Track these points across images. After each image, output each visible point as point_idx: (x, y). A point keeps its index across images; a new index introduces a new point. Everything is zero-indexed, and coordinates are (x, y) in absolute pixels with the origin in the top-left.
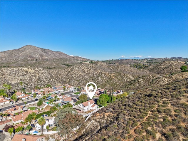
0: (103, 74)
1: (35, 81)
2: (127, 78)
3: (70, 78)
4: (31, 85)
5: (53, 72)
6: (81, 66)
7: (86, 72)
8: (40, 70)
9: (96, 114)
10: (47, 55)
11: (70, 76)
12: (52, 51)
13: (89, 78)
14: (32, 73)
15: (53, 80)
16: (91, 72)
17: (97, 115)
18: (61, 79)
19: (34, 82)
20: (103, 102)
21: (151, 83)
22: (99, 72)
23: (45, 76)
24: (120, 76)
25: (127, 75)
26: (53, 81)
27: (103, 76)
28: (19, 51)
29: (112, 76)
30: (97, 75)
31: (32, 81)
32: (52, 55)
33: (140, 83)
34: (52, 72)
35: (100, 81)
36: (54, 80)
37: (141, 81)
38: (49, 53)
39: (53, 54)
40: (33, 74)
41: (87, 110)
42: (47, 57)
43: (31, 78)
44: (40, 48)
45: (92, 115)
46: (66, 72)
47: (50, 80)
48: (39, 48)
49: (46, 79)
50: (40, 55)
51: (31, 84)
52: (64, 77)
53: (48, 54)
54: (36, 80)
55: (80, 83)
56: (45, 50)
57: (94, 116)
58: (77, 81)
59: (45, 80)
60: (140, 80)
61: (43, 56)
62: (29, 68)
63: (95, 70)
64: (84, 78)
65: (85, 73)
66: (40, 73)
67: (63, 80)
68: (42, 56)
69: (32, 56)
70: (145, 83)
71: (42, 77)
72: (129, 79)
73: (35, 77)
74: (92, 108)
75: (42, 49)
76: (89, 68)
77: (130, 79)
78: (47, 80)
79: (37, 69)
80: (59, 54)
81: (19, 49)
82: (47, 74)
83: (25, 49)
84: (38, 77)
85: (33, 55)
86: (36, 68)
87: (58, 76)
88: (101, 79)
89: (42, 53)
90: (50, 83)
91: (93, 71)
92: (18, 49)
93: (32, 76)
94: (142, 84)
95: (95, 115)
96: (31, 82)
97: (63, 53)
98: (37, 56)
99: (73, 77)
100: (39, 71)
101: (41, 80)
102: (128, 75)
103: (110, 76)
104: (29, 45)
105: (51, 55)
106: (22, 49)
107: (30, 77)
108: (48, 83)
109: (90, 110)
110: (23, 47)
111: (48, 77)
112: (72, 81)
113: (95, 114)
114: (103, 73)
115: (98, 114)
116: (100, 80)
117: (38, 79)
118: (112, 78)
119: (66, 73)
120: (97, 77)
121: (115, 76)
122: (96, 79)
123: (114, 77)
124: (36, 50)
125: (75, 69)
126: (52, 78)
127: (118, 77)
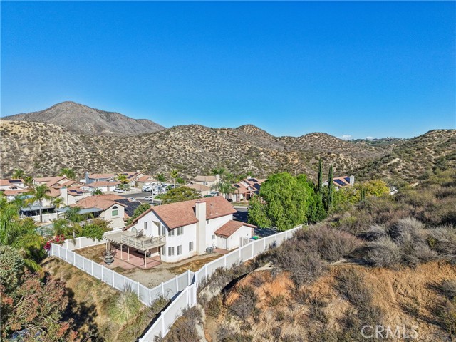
0: (262, 153)
1: (28, 162)
2: (338, 163)
3: (154, 159)
4: (7, 172)
5: (101, 142)
6: (191, 131)
7: (207, 147)
8: (55, 130)
9: (257, 282)
10: (113, 126)
11: (154, 153)
12: (128, 118)
13: (215, 163)
14: (24, 138)
15: (96, 161)
16: (223, 146)
17: (259, 292)
18: (125, 161)
19: (22, 164)
20: (286, 207)
21: (434, 168)
22: (247, 148)
23: (68, 148)
24: (316, 158)
25: (338, 155)
26: (92, 164)
27: (263, 158)
28: (43, 117)
29: (290, 157)
30: (243, 155)
31: (15, 160)
32: (127, 128)
33: (396, 170)
34: (97, 142)
35: (253, 170)
36: (99, 162)
37: (398, 164)
38: (120, 123)
39: (130, 124)
40: (25, 141)
41: (186, 253)
42: (113, 130)
43: (16, 152)
44: (97, 111)
45: (213, 293)
46: (144, 142)
47: (84, 160)
48: (95, 110)
49: (68, 157)
50: (94, 126)
51: (11, 168)
52: (136, 156)
53: (116, 125)
54: (31, 158)
55: (184, 172)
56: (108, 114)
57: (233, 296)
58: (177, 167)
59: (66, 160)
60: (395, 161)
61: (103, 129)
62: (16, 122)
63: (237, 142)
64: (201, 161)
65: (203, 148)
66: (51, 140)
67: (130, 164)
68: (100, 129)
69: (75, 129)
70: (414, 170)
71: (57, 149)
72: (345, 167)
73: (31, 149)
74: (218, 243)
75: (102, 112)
76: (218, 137)
77: (349, 168)
78: (73, 160)
79: (44, 127)
80: (145, 125)
81: (44, 111)
82: (77, 144)
83: (59, 111)
84: (42, 148)
85: (79, 126)
86: (42, 124)
87: (116, 152)
88: (256, 164)
89: (102, 121)
90: (81, 170)
91: (229, 144)
92: (42, 112)
93: (22, 145)
94: (404, 173)
95: (247, 292)
96: (11, 163)
97: (155, 124)
98: (88, 128)
99: (164, 158)
100: (48, 132)
101: (51, 158)
102: (342, 156)
103: (285, 158)
104: (69, 102)
105: (124, 127)
106: (50, 111)
107: (14, 148)
108: (75, 168)
109: (209, 251)
110: (52, 107)
111: (77, 153)
112: (160, 169)
113: (244, 283)
114: (263, 151)
115: (281, 286)
116: (252, 167)
117: (40, 156)
118: (291, 164)
119: (145, 146)
120: (243, 161)
121: (301, 159)
122: (238, 164)
123: (296, 161)
124: (86, 114)
125: (172, 135)
126: (91, 156)
127: (308, 162)
